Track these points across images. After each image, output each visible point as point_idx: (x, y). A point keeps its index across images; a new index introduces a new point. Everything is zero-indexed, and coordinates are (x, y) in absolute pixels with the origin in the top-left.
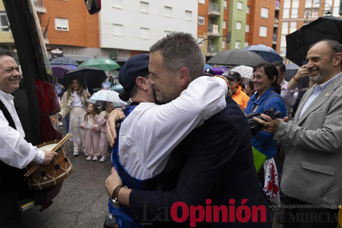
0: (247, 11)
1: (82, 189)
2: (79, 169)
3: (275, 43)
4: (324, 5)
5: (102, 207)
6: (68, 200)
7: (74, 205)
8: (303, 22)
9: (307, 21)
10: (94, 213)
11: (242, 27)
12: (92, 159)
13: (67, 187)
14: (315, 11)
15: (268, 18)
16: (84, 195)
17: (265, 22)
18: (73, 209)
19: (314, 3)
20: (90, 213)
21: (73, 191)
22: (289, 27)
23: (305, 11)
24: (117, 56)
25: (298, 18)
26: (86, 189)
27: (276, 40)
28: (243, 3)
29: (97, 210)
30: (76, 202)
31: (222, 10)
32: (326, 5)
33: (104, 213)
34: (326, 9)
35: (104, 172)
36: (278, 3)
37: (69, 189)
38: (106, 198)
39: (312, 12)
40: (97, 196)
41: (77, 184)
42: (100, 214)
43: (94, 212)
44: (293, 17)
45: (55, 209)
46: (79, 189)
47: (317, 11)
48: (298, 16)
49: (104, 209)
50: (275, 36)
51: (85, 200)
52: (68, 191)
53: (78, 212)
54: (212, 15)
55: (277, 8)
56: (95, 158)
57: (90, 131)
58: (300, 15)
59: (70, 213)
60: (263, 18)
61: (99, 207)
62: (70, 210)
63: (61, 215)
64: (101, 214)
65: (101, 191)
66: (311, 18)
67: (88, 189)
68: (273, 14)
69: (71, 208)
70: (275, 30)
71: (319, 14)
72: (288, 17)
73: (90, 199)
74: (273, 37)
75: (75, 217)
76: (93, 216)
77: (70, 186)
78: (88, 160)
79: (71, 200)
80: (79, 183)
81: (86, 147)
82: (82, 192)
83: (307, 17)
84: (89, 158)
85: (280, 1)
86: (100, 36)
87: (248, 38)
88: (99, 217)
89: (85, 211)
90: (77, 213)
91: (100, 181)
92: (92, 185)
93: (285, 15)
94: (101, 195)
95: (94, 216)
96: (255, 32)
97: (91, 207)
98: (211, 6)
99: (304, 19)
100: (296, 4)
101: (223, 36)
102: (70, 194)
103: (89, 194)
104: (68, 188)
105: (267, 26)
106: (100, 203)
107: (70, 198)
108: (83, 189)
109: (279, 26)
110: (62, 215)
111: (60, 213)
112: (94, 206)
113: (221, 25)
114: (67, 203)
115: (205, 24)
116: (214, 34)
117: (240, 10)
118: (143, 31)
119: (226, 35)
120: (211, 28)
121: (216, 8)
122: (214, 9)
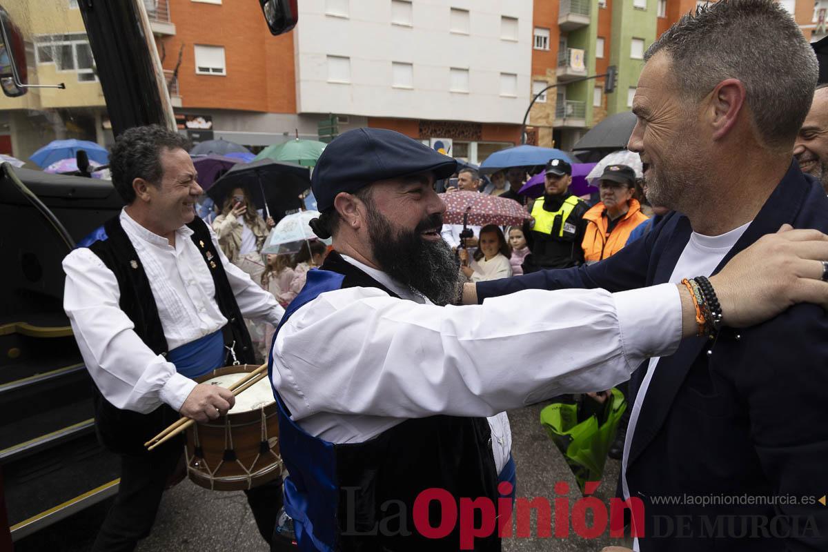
0: (659, 10)
31: (595, 11)
54: (569, 23)
58: (801, 13)
86: (297, 85)
98: (565, 4)
101: (597, 77)
113: (591, 49)
115: (550, 48)
116: (574, 71)
117: (642, 9)
118: (398, 69)
119: (605, 73)
120: (566, 56)
121: (579, 7)
122: (574, 10)
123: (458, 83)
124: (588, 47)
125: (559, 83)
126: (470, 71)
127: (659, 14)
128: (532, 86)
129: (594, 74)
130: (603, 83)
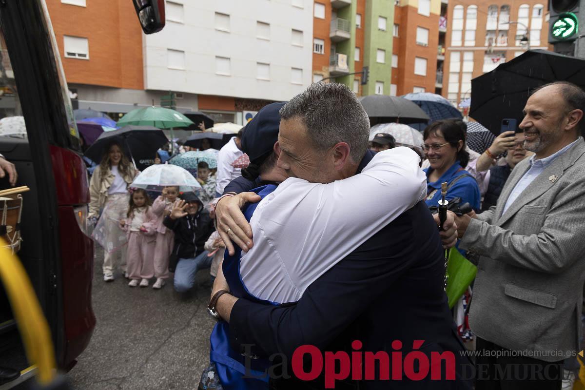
0: (394, 32)
1: (124, 338)
2: (115, 302)
3: (439, 86)
4: (516, 27)
5: (163, 369)
6: (101, 357)
7: (111, 367)
8: (484, 53)
9: (490, 51)
10: (149, 380)
11: (385, 59)
12: (138, 284)
13: (98, 334)
14: (502, 36)
15: (427, 46)
16: (129, 349)
17: (423, 52)
18: (111, 374)
19: (500, 22)
20: (142, 380)
21: (109, 342)
22: (462, 61)
23: (487, 35)
24: (175, 105)
25: (476, 46)
26: (131, 338)
27: (440, 82)
28: (388, 19)
29: (154, 375)
30: (115, 360)
31: (353, 30)
32: (519, 26)
33: (167, 379)
34: (519, 33)
35: (161, 306)
36: (444, 21)
37: (100, 338)
38: (168, 352)
39: (497, 36)
40: (152, 350)
41: (114, 329)
42: (159, 381)
43: (148, 377)
44: (467, 44)
45: (78, 375)
46: (120, 338)
47: (505, 35)
48: (476, 43)
49: (166, 371)
50: (440, 74)
51: (130, 358)
52: (99, 342)
53: (120, 379)
54: (337, 37)
55: (443, 29)
56: (144, 282)
57: (136, 235)
58: (479, 40)
59: (105, 380)
60: (420, 45)
61: (157, 368)
62: (105, 375)
63: (90, 385)
64: (161, 380)
65: (159, 340)
66: (496, 46)
67: (135, 336)
68: (436, 39)
69: (107, 371)
70: (440, 64)
71: (508, 39)
72: (459, 44)
73: (140, 355)
74: (437, 76)
75: (115, 387)
76: (148, 385)
77: (103, 332)
78: (131, 286)
79: (107, 358)
80: (117, 327)
81: (129, 263)
82: (126, 342)
83: (490, 45)
84: (132, 283)
85: (446, 18)
86: (144, 69)
87: (396, 77)
88: (158, 385)
89: (133, 377)
90: (118, 381)
91: (156, 322)
92: (142, 330)
93: (455, 40)
94: (160, 347)
95: (150, 385)
96: (407, 67)
97: (142, 369)
98: (334, 23)
99: (486, 49)
100: (472, 24)
101: (356, 74)
102: (103, 347)
103: (137, 345)
104: (98, 336)
105: (427, 57)
106: (158, 361)
107: (104, 354)
108: (127, 337)
109: (445, 58)
110: (92, 384)
111: (87, 380)
112: (149, 367)
113: (351, 55)
114: (98, 363)
115: (325, 52)
116: (340, 69)
117: (383, 30)
118: (220, 61)
119: (361, 71)
120: (335, 59)
121: (343, 26)
122: (340, 27)
123: (263, 73)
124: (350, 52)
125: (331, 77)
126: (271, 65)
127: (394, 35)
128: (313, 78)
129: (353, 71)
130: (359, 78)
